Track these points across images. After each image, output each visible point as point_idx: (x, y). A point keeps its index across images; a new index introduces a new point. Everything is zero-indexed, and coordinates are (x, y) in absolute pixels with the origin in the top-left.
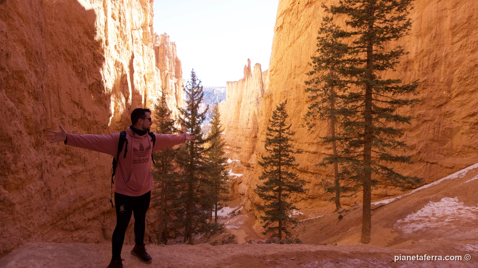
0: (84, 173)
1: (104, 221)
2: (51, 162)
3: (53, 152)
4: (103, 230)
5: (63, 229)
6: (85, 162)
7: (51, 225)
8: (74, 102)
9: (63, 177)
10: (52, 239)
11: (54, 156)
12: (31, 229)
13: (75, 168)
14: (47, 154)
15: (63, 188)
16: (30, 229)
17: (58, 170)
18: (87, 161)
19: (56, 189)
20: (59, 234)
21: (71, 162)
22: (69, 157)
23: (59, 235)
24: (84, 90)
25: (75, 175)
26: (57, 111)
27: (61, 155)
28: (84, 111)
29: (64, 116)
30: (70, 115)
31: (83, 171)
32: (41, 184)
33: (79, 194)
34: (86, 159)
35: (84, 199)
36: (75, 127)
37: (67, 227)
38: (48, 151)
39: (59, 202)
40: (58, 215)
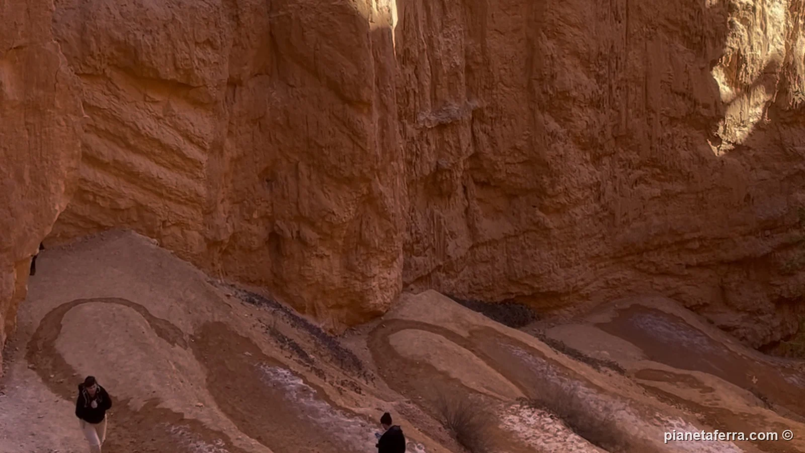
0: (686, 196)
1: (726, 276)
2: (623, 178)
3: (628, 165)
4: (722, 288)
5: (635, 268)
6: (688, 180)
7: (612, 258)
8: (676, 93)
9: (643, 198)
10: (613, 277)
11: (629, 170)
12: (572, 259)
13: (668, 186)
14: (619, 166)
15: (641, 214)
16: (570, 259)
17: (635, 188)
18: (693, 177)
19: (626, 214)
20: (626, 273)
21: (662, 177)
22: (658, 171)
23: (626, 275)
24: (699, 70)
25: (667, 197)
26: (641, 109)
27: (643, 167)
28: (696, 103)
29: (652, 115)
30: (664, 112)
31: (682, 193)
32: (595, 207)
33: (669, 226)
34: (691, 175)
35: (680, 235)
36: (674, 128)
37: (641, 266)
38: (620, 163)
39: (628, 231)
40: (625, 248)
